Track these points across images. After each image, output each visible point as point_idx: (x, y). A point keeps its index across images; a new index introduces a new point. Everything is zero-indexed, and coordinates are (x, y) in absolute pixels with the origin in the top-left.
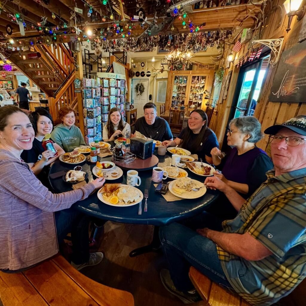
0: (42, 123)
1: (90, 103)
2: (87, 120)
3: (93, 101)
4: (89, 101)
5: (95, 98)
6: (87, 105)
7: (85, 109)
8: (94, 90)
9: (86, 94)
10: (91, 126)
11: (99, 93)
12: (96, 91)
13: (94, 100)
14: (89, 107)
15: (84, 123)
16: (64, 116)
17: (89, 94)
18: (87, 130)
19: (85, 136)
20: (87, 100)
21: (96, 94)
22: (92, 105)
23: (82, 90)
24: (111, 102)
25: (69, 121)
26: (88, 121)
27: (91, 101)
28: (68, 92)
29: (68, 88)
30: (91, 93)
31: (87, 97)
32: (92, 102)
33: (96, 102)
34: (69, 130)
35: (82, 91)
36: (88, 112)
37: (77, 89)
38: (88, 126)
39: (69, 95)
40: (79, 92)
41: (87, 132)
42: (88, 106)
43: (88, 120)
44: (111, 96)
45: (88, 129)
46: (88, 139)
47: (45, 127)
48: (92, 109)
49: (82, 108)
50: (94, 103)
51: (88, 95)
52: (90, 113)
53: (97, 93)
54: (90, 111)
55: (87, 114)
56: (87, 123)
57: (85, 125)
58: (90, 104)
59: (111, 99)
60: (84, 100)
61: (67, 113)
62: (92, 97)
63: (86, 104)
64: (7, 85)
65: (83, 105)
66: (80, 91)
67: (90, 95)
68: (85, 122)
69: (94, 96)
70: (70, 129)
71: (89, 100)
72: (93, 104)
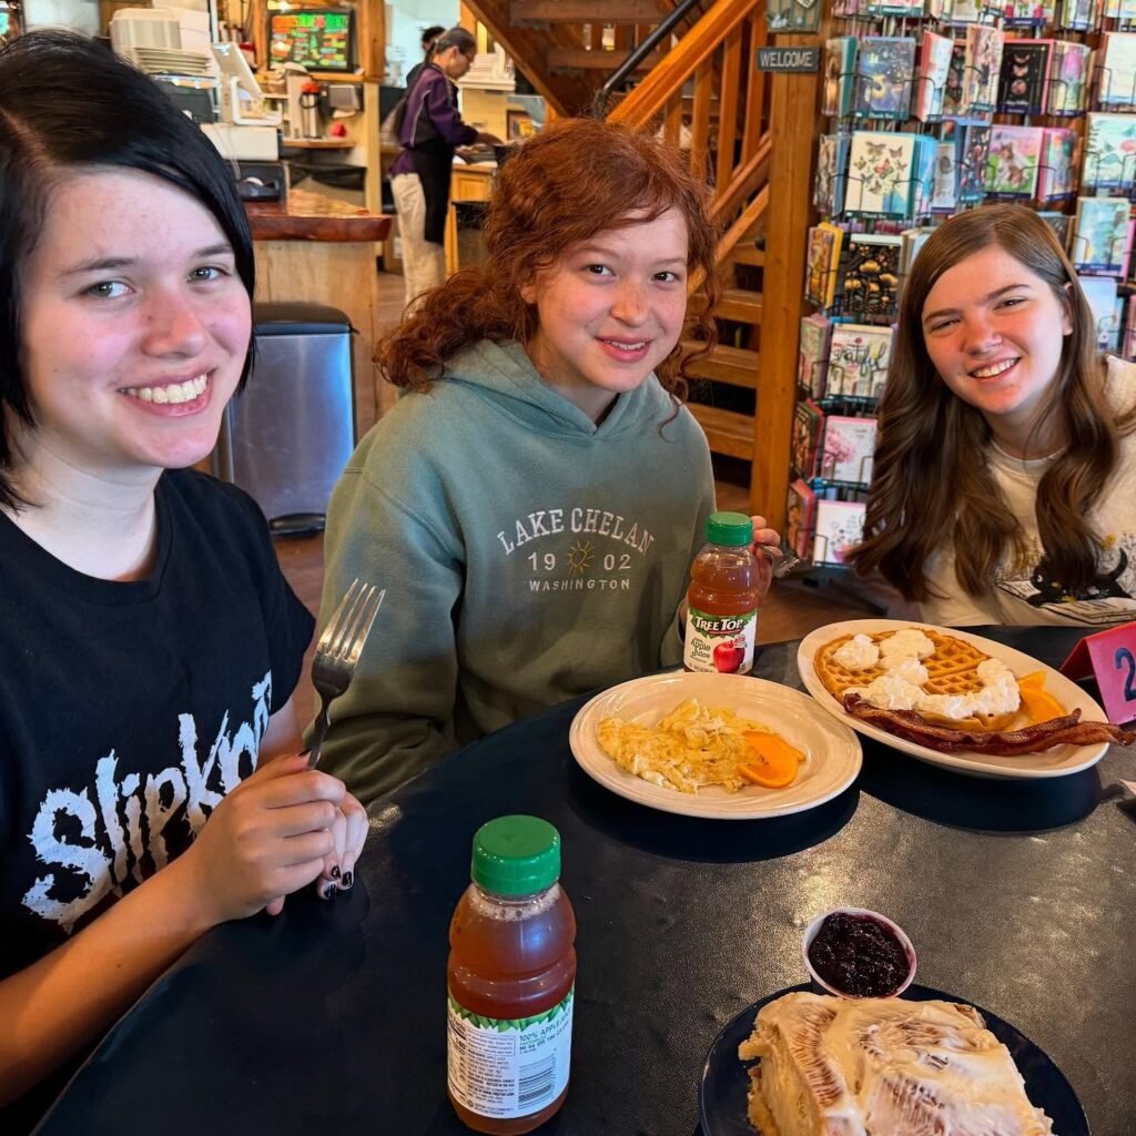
0: (100, 289)
1: (884, 172)
2: (831, 331)
3: (917, 147)
4: (876, 149)
5: (932, 129)
6: (853, 186)
7: (830, 230)
8: (941, 49)
9: (857, 81)
10: (863, 392)
11: (984, 82)
12: (957, 58)
13: (931, 148)
14: (873, 204)
15: (798, 358)
16: (558, 248)
17: (892, 79)
18: (818, 429)
19: (793, 477)
20: (860, 139)
21: (953, 93)
22: (903, 190)
23: (829, 43)
24: (1089, 175)
25: (611, 328)
26: (837, 338)
27: (897, 153)
28: (717, 88)
29: (718, 54)
30: (906, 73)
31: (867, 109)
32: (907, 158)
33: (943, 163)
34: (587, 420)
35: (821, 55)
36: (851, 256)
37: (781, 41)
38: (834, 389)
39: (715, 120)
40: (799, 71)
41: (817, 447)
42: (862, 198)
43: (845, 336)
44: (1095, 118)
45: (834, 422)
46: (814, 508)
47: (143, 348)
48: (896, 231)
49: (801, 218)
50: (925, 177)
51: (882, 92)
52: (871, 265)
53: (969, 81)
54: (876, 250)
55: (841, 276)
56: (825, 363)
57: (810, 379)
58: (886, 184)
59: (1097, 142)
60: (830, 144)
61: (610, 221)
62: (906, 121)
63: (846, 175)
64: (320, 45)
65: (812, 186)
66: (802, 60)
67: (896, 90)
68: (811, 349)
69: (931, 106)
70: (602, 418)
71: (877, 137)
72: (914, 180)
